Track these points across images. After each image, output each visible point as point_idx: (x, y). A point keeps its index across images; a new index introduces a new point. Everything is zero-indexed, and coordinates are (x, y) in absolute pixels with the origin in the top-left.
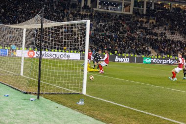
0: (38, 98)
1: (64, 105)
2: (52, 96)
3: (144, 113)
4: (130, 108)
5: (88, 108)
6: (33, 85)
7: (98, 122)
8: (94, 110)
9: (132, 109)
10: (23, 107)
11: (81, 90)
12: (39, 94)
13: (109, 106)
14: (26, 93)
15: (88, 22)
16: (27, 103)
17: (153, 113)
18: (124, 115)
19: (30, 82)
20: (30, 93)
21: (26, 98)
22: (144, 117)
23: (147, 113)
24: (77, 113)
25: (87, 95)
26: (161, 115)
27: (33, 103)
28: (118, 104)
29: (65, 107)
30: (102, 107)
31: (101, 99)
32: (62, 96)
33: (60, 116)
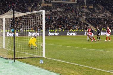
0: (14, 61)
1: (31, 64)
2: (23, 59)
3: (80, 66)
4: (72, 63)
5: (45, 65)
6: (11, 53)
7: (51, 72)
8: (49, 66)
9: (73, 64)
10: (5, 67)
11: (42, 55)
12: (14, 59)
13: (59, 63)
14: (7, 59)
15: (44, 11)
16: (7, 65)
17: (86, 65)
18: (68, 68)
19: (9, 52)
20: (9, 59)
21: (7, 62)
22: (80, 68)
23: (82, 66)
24: (38, 68)
25: (45, 57)
26: (91, 67)
27: (11, 64)
28: (64, 62)
29: (31, 66)
30: (54, 64)
31: (54, 59)
32: (30, 59)
33: (27, 71)
